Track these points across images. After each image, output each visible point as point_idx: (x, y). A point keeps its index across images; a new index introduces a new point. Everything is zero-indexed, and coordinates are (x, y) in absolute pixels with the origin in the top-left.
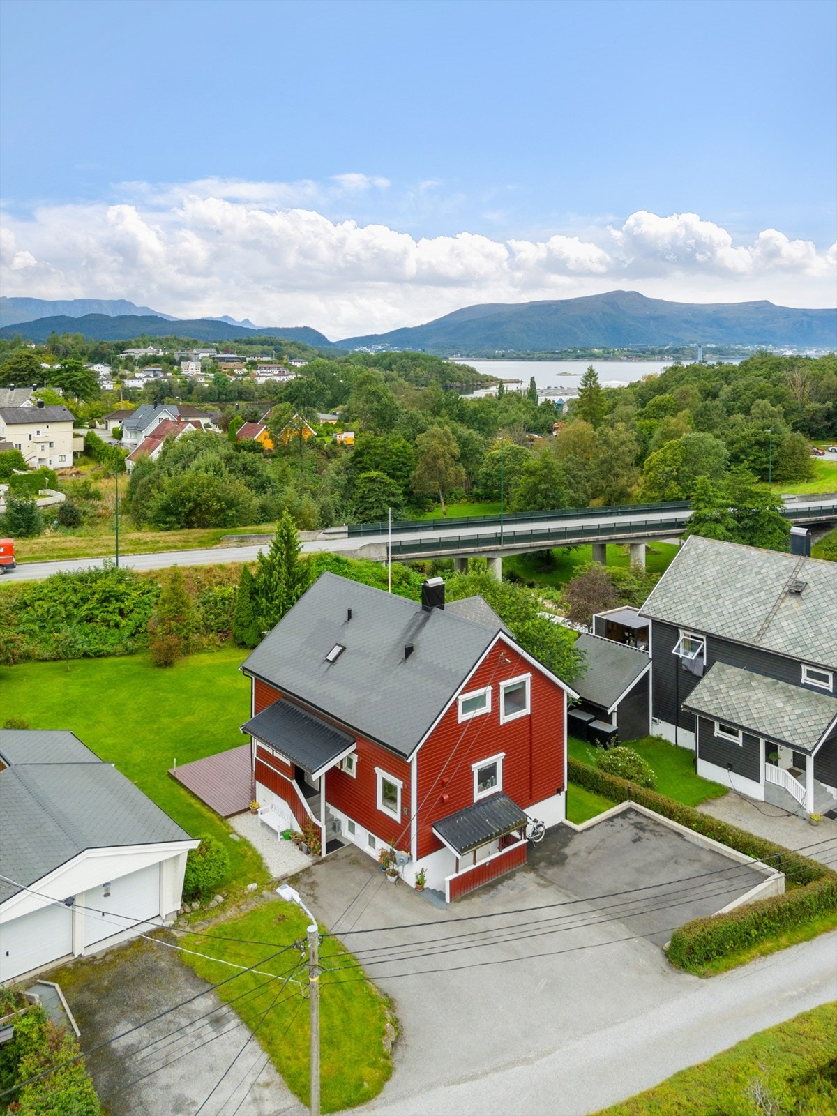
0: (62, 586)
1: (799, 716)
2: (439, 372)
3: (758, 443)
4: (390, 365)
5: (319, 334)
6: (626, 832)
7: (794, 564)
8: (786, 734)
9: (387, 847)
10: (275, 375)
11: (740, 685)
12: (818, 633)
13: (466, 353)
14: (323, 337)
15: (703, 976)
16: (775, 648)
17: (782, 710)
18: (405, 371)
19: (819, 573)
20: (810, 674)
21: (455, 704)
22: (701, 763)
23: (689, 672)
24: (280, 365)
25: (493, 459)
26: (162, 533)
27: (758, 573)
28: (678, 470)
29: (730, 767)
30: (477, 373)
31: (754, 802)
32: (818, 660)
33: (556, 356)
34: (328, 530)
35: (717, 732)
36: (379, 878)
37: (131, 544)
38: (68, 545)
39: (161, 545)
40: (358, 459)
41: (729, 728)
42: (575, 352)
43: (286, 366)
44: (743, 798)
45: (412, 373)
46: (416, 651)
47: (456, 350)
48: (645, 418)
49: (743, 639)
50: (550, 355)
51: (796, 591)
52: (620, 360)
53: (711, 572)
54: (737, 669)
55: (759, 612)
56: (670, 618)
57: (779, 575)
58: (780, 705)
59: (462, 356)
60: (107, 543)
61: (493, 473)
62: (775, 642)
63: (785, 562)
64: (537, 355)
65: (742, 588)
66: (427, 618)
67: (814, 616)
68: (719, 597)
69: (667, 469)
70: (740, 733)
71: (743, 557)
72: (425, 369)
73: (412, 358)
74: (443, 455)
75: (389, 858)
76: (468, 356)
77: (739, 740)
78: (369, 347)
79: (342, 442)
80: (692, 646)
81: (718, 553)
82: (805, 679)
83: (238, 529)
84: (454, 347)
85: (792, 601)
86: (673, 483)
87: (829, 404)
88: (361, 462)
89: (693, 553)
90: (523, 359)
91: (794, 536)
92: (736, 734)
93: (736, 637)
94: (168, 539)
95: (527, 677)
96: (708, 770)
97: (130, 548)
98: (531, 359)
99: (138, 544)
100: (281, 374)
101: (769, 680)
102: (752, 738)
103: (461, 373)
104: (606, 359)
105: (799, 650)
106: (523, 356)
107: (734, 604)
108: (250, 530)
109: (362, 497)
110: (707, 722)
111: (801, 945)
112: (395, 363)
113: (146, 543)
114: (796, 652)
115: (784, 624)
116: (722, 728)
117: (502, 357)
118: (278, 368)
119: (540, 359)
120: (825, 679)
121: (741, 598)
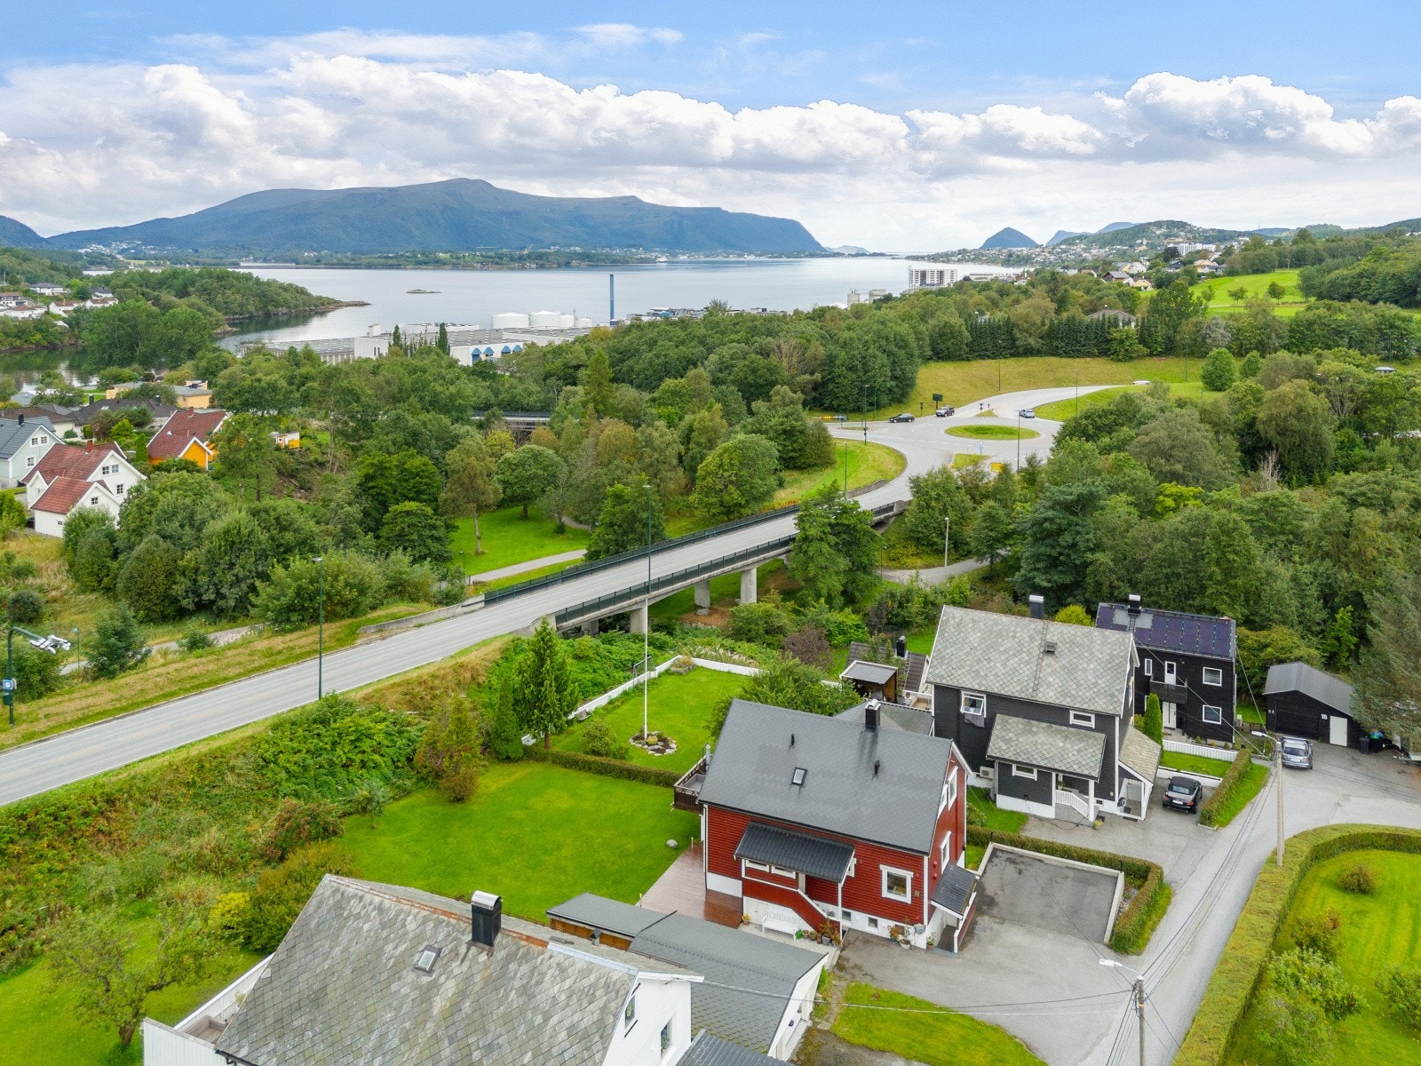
1: (1079, 751)
2: (258, 295)
3: (785, 432)
4: (185, 286)
5: (23, 226)
7: (1040, 628)
8: (1075, 767)
9: (892, 923)
10: (10, 308)
11: (1023, 733)
12: (1079, 685)
13: (262, 255)
14: (30, 231)
15: (1138, 954)
16: (1050, 701)
17: (1064, 748)
18: (209, 294)
19: (1062, 633)
20: (1076, 717)
22: (999, 797)
23: (972, 725)
24: (16, 294)
25: (510, 464)
27: (1014, 637)
29: (1026, 797)
30: (309, 295)
31: (1048, 820)
32: (1085, 706)
33: (391, 262)
34: (466, 603)
35: (1015, 772)
36: (895, 950)
37: (265, 656)
41: (1027, 767)
42: (415, 256)
44: (1041, 819)
45: (219, 298)
46: (882, 766)
47: (246, 251)
48: (660, 405)
49: (1023, 696)
50: (383, 261)
51: (1050, 651)
52: (474, 268)
53: (974, 638)
54: (1016, 719)
55: (1027, 671)
56: (954, 683)
57: (1032, 638)
58: (1061, 744)
59: (255, 260)
62: (1048, 696)
63: (1033, 626)
64: (365, 260)
65: (1006, 651)
66: (875, 737)
67: (1071, 670)
68: (989, 660)
69: (726, 474)
70: (1035, 771)
71: (997, 624)
74: (481, 475)
75: (896, 931)
76: (265, 260)
77: (1034, 776)
78: (108, 245)
79: (286, 447)
80: (974, 704)
81: (974, 621)
82: (1072, 721)
83: (369, 616)
85: (1048, 660)
86: (732, 488)
87: (818, 376)
89: (952, 622)
90: (345, 266)
91: (1033, 603)
92: (1031, 771)
93: (1017, 695)
95: (956, 770)
96: (1005, 802)
98: (357, 267)
100: (20, 307)
101: (1044, 725)
102: (1045, 774)
103: (288, 296)
104: (455, 267)
105: (1068, 700)
106: (346, 261)
107: (1004, 665)
109: (399, 536)
110: (1005, 766)
114: (1066, 702)
115: (1050, 679)
116: (1018, 769)
117: (317, 263)
119: (369, 266)
120: (1088, 719)
121: (1008, 660)
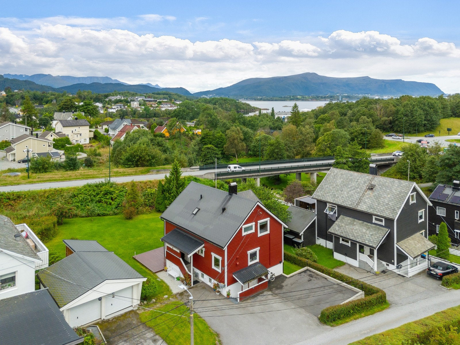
0: (89, 188)
1: (372, 235)
2: (235, 106)
3: (362, 133)
4: (215, 103)
5: (187, 90)
6: (306, 278)
7: (370, 178)
8: (367, 241)
9: (216, 282)
10: (169, 107)
11: (350, 224)
12: (379, 204)
13: (246, 98)
14: (188, 92)
15: (332, 326)
16: (363, 210)
17: (365, 233)
18: (221, 105)
19: (380, 181)
20: (376, 219)
21: (241, 229)
22: (335, 253)
23: (331, 219)
24: (171, 103)
25: (257, 140)
26: (126, 169)
27: (357, 182)
28: (330, 144)
29: (346, 255)
30: (250, 106)
31: (354, 267)
32: (379, 214)
33: (283, 99)
34: (192, 168)
35: (341, 242)
36: (213, 294)
37: (114, 173)
38: (90, 173)
39: (126, 173)
40: (203, 140)
41: (345, 240)
42: (290, 97)
43: (173, 103)
44: (351, 266)
45: (224, 106)
46: (226, 210)
47: (242, 97)
48: (317, 124)
49: (351, 206)
50: (280, 99)
51: (371, 188)
52: (308, 100)
53: (339, 181)
54: (349, 218)
55: (357, 196)
56: (323, 199)
57: (365, 182)
58: (364, 231)
59: (244, 99)
60: (105, 172)
61: (257, 145)
62: (363, 207)
63: (367, 177)
64: (275, 98)
65: (351, 187)
66: (230, 198)
67: (378, 198)
68: (342, 191)
69: (326, 144)
70: (350, 242)
71: (351, 175)
72: (229, 104)
73: (224, 100)
74: (237, 139)
75: (216, 286)
76: (247, 99)
77: (349, 244)
78: (207, 96)
79: (196, 134)
80: (332, 209)
81: (342, 174)
82: (374, 221)
83: (156, 167)
84: (241, 95)
85: (369, 192)
86: (328, 149)
87: (391, 118)
88: (204, 141)
89: (332, 174)
90: (269, 100)
91: (371, 168)
92: (348, 242)
93: (348, 206)
94: (129, 171)
95: (268, 219)
96: (337, 256)
97: (114, 174)
98: (272, 100)
99: (117, 173)
100: (171, 107)
101: (361, 222)
102: (354, 243)
103: (244, 106)
104: (303, 100)
105: (372, 210)
106: (269, 99)
107: (348, 193)
108: (161, 168)
109: (205, 155)
110: (337, 238)
111: (369, 316)
112: (217, 102)
113: (120, 173)
114: (370, 211)
115: (366, 200)
116: (343, 240)
117: (261, 100)
118: (170, 104)
119: (276, 100)
120: (381, 221)
121: (350, 191)
